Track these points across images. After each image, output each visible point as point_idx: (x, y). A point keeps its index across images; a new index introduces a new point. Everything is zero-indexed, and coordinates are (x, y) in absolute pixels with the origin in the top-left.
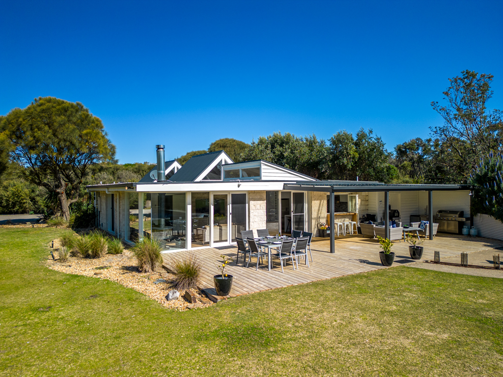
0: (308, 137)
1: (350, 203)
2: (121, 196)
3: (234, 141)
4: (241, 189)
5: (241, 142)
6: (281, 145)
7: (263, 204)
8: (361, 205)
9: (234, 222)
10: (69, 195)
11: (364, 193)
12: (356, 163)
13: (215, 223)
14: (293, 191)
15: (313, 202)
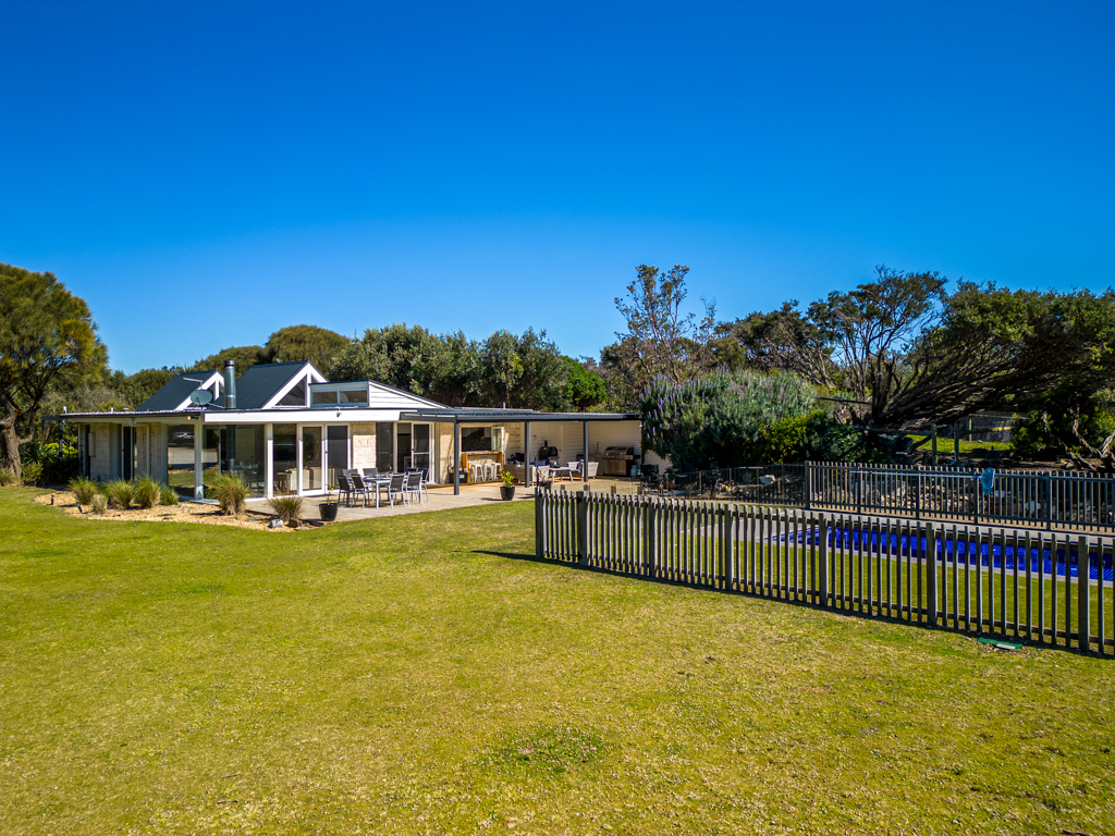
0: (451, 334)
1: (494, 439)
2: (155, 429)
3: (319, 330)
4: (341, 419)
5: (331, 333)
6: (406, 347)
7: (372, 439)
8: (510, 440)
9: (331, 465)
10: (18, 432)
11: (513, 425)
12: (519, 380)
13: (304, 466)
14: (413, 423)
15: (442, 437)
